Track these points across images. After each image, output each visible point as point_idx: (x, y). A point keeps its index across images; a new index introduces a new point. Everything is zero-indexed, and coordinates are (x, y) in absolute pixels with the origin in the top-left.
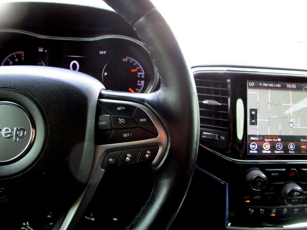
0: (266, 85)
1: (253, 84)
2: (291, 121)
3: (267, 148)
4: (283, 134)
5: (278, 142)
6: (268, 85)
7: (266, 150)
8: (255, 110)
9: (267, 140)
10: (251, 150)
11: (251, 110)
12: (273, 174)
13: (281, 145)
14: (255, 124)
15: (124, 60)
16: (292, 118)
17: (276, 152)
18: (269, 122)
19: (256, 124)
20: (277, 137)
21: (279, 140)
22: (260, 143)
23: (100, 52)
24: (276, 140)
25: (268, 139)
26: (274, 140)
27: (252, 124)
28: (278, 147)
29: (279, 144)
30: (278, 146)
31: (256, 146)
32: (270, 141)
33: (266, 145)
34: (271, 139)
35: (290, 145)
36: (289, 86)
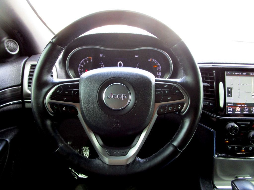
0: (237, 74)
1: (229, 73)
2: (253, 95)
3: (238, 110)
4: (248, 102)
5: (245, 107)
6: (238, 74)
7: (238, 112)
8: (231, 88)
9: (238, 106)
10: (229, 111)
11: (228, 88)
12: (242, 126)
13: (247, 108)
14: (231, 96)
15: (149, 60)
16: (253, 93)
17: (244, 113)
18: (239, 95)
19: (231, 97)
20: (244, 104)
21: (246, 105)
22: (234, 107)
23: (135, 56)
24: (244, 106)
25: (239, 105)
26: (242, 106)
27: (229, 96)
28: (245, 110)
29: (245, 108)
30: (245, 109)
31: (232, 109)
32: (240, 106)
33: (238, 109)
34: (240, 105)
35: (252, 109)
36: (251, 74)
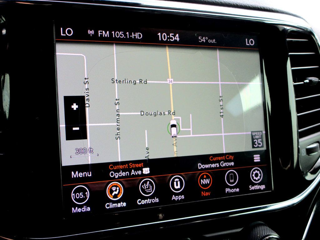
0: (106, 34)
1: (69, 32)
2: (173, 122)
3: (115, 196)
4: (154, 155)
5: (143, 175)
6: (111, 34)
7: (114, 202)
8: (81, 100)
9: (117, 175)
10: (75, 206)
11: (69, 100)
13: (151, 183)
14: (82, 135)
16: (174, 114)
17: (140, 202)
18: (118, 129)
19: (85, 137)
20: (140, 165)
21: (146, 171)
22: (96, 185)
24: (140, 172)
25: (117, 171)
26: (133, 172)
27: (71, 136)
28: (143, 190)
29: (146, 182)
30: (145, 186)
31: (88, 194)
32: (122, 177)
33: (114, 189)
34: (124, 170)
35: (173, 181)
36: (162, 36)
